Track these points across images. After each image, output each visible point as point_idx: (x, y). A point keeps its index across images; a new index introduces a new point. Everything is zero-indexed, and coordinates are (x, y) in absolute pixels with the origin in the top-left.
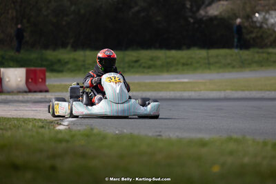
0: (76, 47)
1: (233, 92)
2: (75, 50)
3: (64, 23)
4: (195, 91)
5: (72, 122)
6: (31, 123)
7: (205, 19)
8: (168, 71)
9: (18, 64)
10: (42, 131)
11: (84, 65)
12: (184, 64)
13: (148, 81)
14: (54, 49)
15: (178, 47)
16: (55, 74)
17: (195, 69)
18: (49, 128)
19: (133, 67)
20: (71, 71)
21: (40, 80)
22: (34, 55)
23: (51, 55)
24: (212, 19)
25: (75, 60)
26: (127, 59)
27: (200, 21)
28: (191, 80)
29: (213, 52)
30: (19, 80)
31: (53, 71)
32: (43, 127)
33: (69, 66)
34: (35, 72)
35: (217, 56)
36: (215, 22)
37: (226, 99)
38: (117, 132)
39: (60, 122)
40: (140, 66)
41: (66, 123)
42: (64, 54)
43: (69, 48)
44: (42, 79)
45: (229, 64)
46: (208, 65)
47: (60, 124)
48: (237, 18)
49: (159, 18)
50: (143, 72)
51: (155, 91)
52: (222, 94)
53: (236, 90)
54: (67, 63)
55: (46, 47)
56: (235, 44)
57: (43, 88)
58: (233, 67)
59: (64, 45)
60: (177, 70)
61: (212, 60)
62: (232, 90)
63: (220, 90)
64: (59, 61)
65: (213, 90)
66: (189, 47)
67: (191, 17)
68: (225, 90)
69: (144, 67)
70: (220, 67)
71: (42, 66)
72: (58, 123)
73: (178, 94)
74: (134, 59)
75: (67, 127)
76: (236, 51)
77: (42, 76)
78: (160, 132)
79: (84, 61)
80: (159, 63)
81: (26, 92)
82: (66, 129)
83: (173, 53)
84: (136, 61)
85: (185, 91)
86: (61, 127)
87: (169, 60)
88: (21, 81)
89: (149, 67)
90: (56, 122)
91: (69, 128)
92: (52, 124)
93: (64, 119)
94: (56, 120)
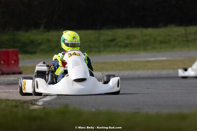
2: (48, 31)
5: (46, 101)
8: (145, 50)
10: (15, 110)
12: (161, 42)
13: (124, 60)
14: (27, 31)
15: (155, 25)
16: (29, 56)
17: (173, 47)
18: (23, 108)
19: (108, 46)
21: (13, 62)
23: (24, 36)
25: (48, 41)
26: (102, 38)
28: (170, 58)
31: (26, 52)
32: (16, 106)
33: (42, 47)
38: (94, 110)
39: (33, 102)
40: (116, 45)
41: (40, 103)
43: (42, 27)
44: (15, 61)
46: (187, 42)
47: (34, 104)
50: (119, 51)
51: (132, 70)
54: (40, 44)
55: (18, 28)
57: (16, 69)
59: (36, 26)
60: (154, 48)
61: (190, 38)
64: (32, 42)
66: (166, 24)
69: (120, 46)
71: (14, 47)
72: (32, 103)
73: (156, 73)
74: (110, 38)
75: (41, 107)
77: (15, 58)
78: (138, 109)
80: (135, 41)
82: (40, 109)
83: (150, 31)
84: (112, 40)
85: (163, 69)
86: (35, 107)
87: (145, 38)
89: (126, 46)
90: (30, 102)
91: (44, 108)
92: (26, 104)
93: (38, 99)
94: (30, 101)
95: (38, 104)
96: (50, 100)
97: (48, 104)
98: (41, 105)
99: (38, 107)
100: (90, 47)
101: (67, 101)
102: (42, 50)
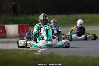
3: (37, 1)
6: (21, 52)
9: (14, 22)
10: (27, 55)
14: (33, 15)
18: (31, 54)
21: (26, 31)
22: (22, 18)
23: (31, 18)
26: (71, 19)
30: (15, 30)
32: (27, 53)
34: (23, 26)
38: (66, 55)
39: (36, 51)
41: (39, 52)
43: (40, 14)
44: (27, 30)
47: (37, 52)
55: (28, 14)
59: (37, 13)
64: (35, 21)
71: (26, 23)
72: (35, 52)
74: (74, 19)
77: (27, 29)
78: (89, 55)
81: (18, 37)
84: (76, 20)
88: (16, 31)
90: (34, 51)
91: (41, 54)
92: (32, 52)
93: (38, 50)
96: (44, 50)
97: (44, 52)
98: (40, 53)
99: (39, 53)
101: (53, 50)
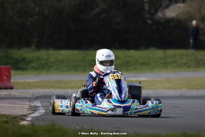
0: (39, 46)
1: (189, 90)
2: (39, 49)
3: (28, 24)
4: (153, 89)
5: (35, 117)
7: (162, 20)
11: (46, 64)
12: (142, 64)
14: (19, 49)
15: (136, 47)
16: (20, 72)
17: (153, 68)
18: (13, 123)
20: (35, 69)
21: (5, 78)
23: (16, 53)
24: (169, 21)
25: (39, 59)
26: (88, 58)
27: (158, 23)
28: (149, 79)
29: (170, 52)
31: (17, 69)
33: (33, 65)
35: (174, 56)
36: (172, 24)
37: (182, 97)
39: (23, 118)
41: (29, 119)
42: (29, 53)
43: (33, 47)
44: (7, 77)
45: (185, 64)
46: (165, 64)
47: (24, 120)
48: (192, 20)
49: (119, 20)
52: (178, 93)
53: (192, 89)
54: (31, 61)
55: (11, 46)
56: (191, 45)
58: (189, 67)
59: (28, 45)
60: (136, 69)
61: (168, 60)
62: (188, 88)
63: (176, 89)
64: (24, 59)
65: (169, 88)
67: (150, 19)
68: (181, 89)
70: (176, 67)
71: (7, 64)
72: (21, 119)
75: (30, 123)
76: (191, 51)
77: (7, 74)
79: (47, 60)
82: (29, 124)
83: (132, 53)
86: (24, 123)
87: (127, 59)
90: (20, 118)
91: (32, 123)
92: (16, 120)
93: (27, 115)
94: (20, 116)
95: (27, 119)
96: (38, 116)
97: (37, 120)
98: (30, 121)
100: (76, 66)
102: (33, 67)
